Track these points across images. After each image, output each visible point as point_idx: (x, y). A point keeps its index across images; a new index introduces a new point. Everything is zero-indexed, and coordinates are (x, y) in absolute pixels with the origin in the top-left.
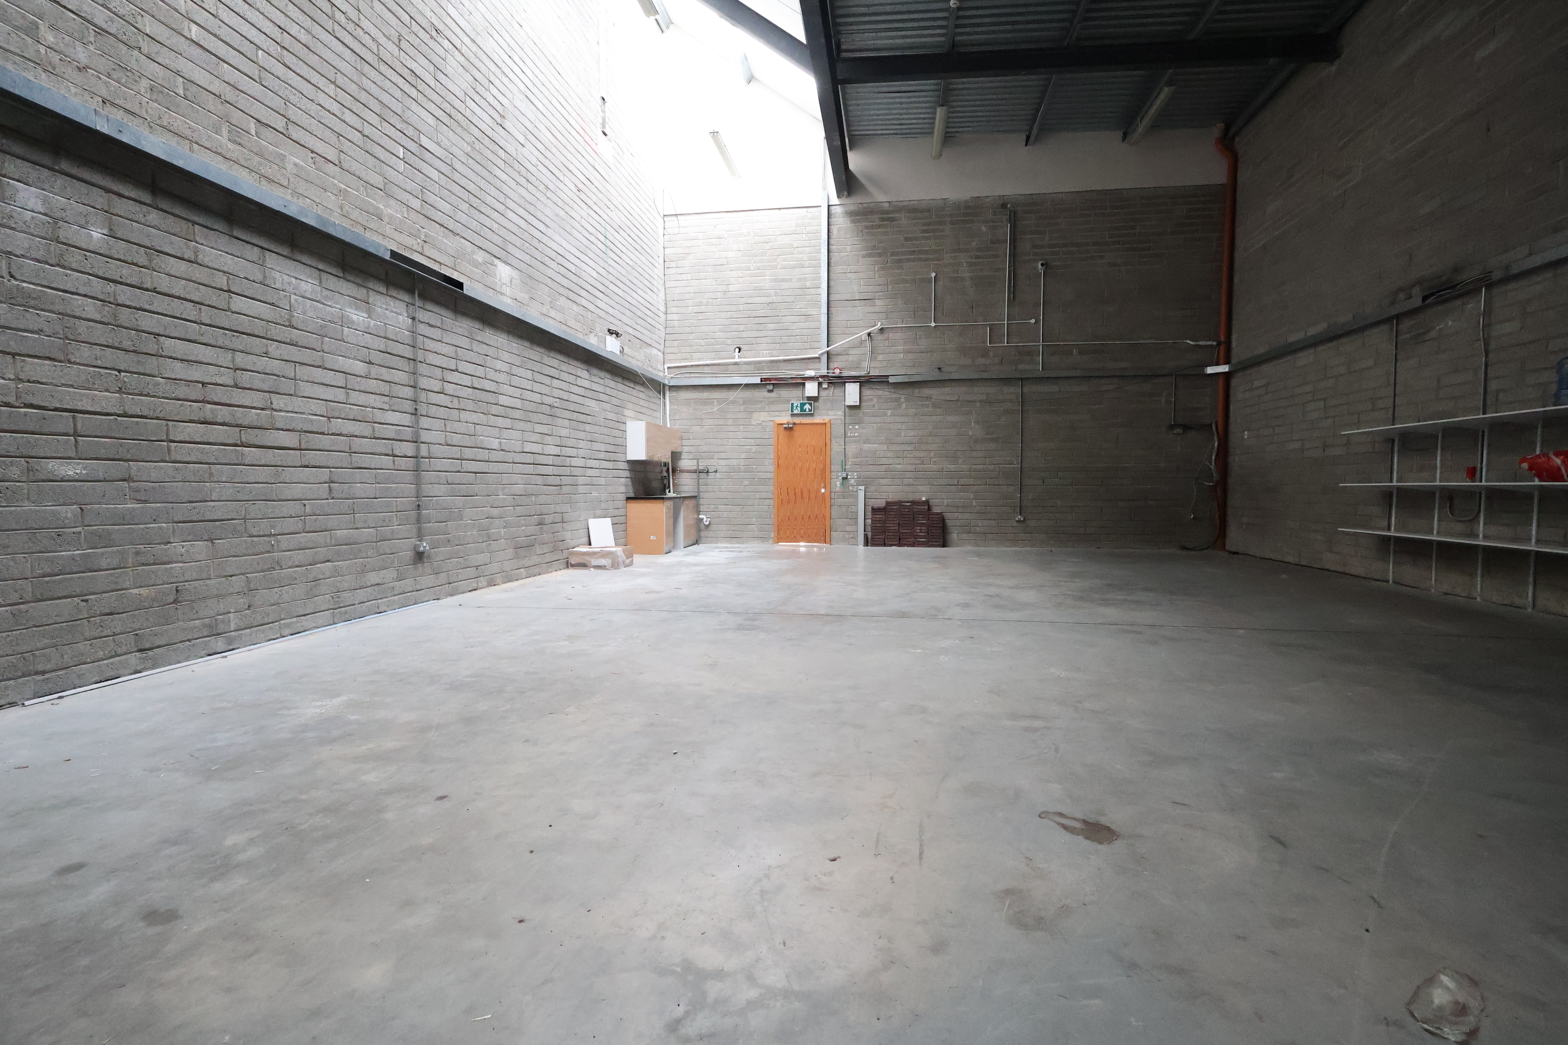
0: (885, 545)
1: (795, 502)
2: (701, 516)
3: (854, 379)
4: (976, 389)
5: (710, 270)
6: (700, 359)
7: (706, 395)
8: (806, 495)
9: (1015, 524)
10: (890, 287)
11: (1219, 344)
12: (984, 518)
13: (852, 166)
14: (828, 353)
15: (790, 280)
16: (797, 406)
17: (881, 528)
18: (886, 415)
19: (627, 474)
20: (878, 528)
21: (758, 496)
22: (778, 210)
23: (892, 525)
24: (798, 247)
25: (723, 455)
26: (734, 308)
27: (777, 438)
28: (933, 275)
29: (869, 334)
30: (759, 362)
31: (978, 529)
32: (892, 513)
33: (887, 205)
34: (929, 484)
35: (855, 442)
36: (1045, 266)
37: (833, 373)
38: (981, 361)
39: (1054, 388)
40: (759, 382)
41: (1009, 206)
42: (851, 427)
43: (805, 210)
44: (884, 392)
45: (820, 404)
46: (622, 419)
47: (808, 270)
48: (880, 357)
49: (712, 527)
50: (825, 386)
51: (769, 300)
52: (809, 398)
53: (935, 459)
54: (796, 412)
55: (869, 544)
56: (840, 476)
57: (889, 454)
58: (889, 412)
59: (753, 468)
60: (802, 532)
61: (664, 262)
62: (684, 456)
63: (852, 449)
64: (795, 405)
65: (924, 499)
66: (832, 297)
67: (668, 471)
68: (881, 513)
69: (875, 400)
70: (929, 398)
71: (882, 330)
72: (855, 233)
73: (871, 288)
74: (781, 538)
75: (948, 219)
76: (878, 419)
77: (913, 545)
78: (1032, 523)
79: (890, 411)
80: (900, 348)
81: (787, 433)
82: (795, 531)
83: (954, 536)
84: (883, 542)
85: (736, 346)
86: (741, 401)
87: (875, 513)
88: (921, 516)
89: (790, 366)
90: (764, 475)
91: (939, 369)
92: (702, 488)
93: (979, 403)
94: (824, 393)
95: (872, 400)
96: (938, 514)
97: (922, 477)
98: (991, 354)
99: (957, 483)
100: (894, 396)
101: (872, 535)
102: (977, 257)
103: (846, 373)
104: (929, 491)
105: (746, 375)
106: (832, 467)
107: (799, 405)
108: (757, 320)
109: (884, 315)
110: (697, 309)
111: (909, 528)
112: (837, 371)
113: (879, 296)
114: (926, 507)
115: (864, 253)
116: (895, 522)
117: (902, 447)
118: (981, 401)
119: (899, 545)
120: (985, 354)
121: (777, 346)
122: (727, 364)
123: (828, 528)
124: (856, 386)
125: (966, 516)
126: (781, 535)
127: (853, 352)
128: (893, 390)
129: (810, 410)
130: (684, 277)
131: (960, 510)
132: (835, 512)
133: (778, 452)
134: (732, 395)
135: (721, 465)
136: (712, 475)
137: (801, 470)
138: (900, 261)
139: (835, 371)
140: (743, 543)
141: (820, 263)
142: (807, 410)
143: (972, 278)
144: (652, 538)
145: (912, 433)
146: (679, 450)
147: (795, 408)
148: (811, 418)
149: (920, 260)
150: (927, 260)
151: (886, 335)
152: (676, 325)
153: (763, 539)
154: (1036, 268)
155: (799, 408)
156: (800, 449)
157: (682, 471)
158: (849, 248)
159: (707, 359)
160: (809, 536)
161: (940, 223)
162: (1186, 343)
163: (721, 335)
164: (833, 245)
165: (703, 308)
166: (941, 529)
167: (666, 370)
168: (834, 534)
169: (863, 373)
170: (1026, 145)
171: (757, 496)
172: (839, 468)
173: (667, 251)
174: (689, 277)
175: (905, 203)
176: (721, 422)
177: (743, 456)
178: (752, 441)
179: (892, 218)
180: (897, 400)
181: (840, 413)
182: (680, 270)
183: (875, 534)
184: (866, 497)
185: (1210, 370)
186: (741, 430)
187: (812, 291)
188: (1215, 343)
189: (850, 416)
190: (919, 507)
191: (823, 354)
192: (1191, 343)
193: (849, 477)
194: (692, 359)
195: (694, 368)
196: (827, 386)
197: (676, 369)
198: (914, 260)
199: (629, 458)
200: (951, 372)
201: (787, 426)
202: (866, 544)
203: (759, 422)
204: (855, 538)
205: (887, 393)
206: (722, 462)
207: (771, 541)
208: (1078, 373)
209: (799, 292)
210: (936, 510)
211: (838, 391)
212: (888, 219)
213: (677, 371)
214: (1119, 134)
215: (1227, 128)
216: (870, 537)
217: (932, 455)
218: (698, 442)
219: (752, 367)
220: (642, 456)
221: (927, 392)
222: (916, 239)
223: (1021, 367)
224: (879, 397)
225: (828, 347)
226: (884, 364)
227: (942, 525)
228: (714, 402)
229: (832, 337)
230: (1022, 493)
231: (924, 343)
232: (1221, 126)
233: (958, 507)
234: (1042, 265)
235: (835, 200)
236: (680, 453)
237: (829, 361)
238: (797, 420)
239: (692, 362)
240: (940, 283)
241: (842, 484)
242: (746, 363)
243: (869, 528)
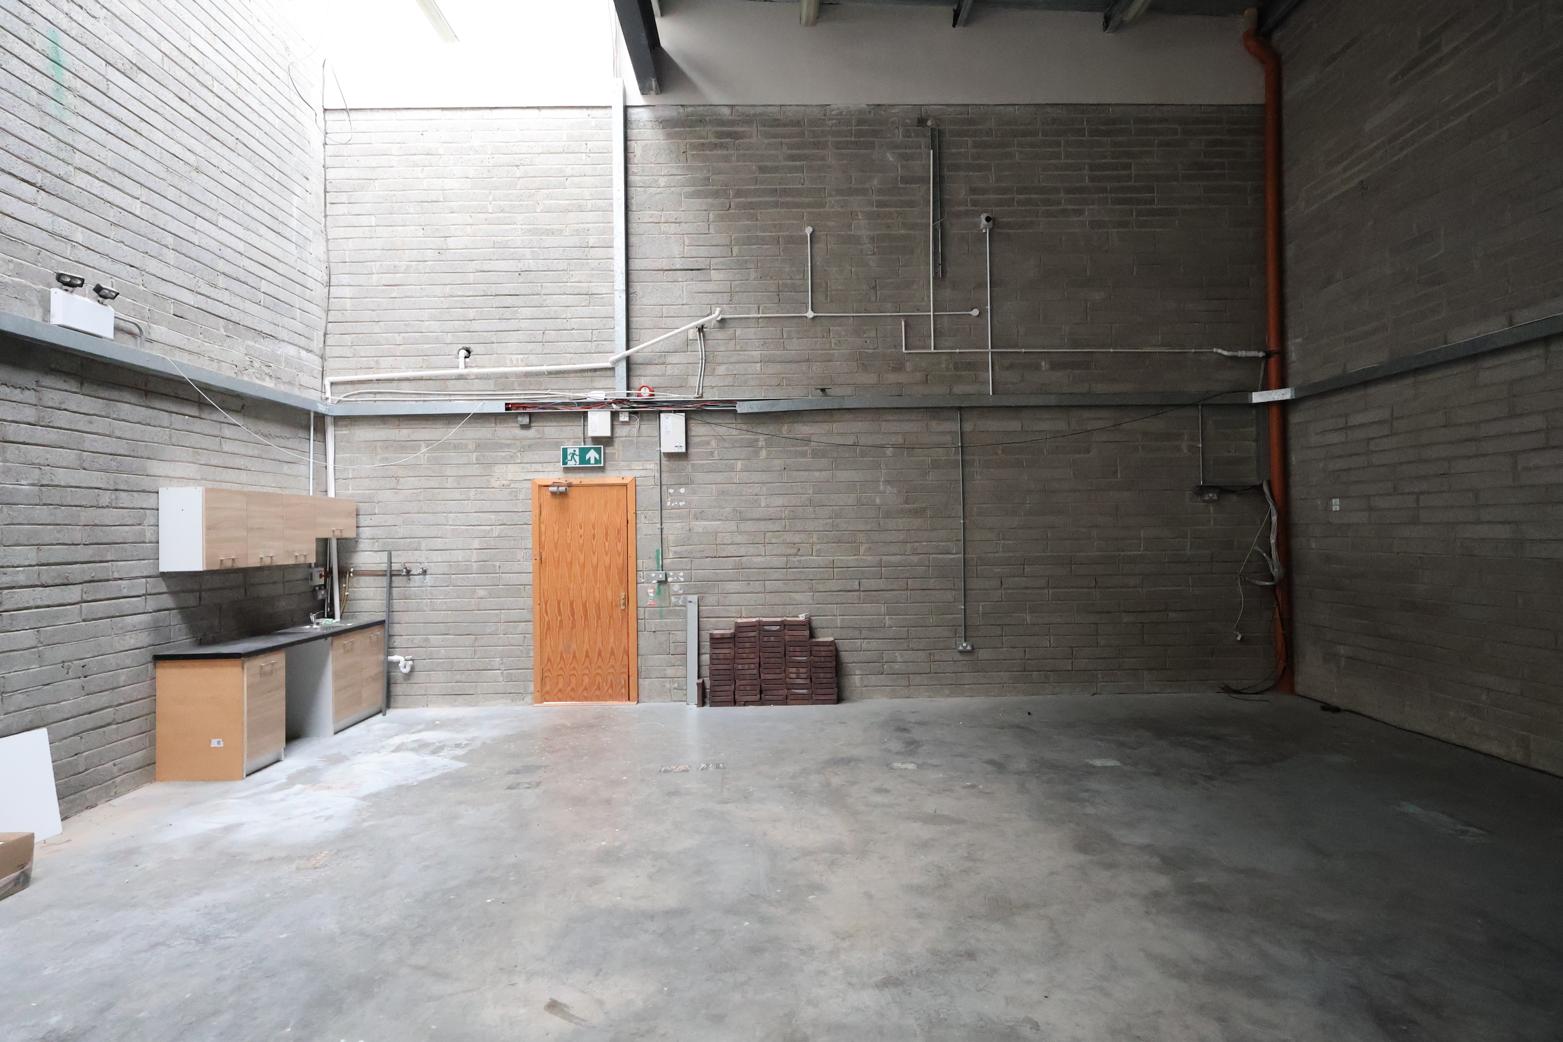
0: (735, 703)
1: (573, 626)
2: (394, 658)
3: (675, 407)
4: (885, 427)
5: (411, 210)
6: (393, 368)
7: (404, 433)
8: (592, 612)
9: (959, 657)
10: (736, 250)
11: (1268, 355)
12: (906, 648)
13: (665, 42)
14: (628, 359)
15: (560, 232)
16: (573, 454)
17: (728, 672)
18: (732, 469)
19: (167, 601)
20: (721, 672)
21: (504, 615)
22: (536, 111)
23: (746, 667)
24: (572, 176)
25: (438, 543)
26: (458, 278)
27: (537, 511)
28: (808, 230)
29: (701, 329)
30: (505, 376)
31: (896, 666)
32: (747, 645)
33: (726, 111)
34: (811, 590)
35: (679, 517)
36: (991, 223)
37: (639, 395)
38: (892, 378)
39: (1013, 425)
40: (502, 410)
41: (929, 123)
42: (671, 491)
43: (585, 112)
44: (727, 430)
45: (616, 450)
46: (146, 483)
47: (590, 216)
48: (721, 370)
49: (419, 677)
50: (624, 417)
51: (521, 266)
52: (597, 440)
53: (818, 547)
54: (571, 464)
55: (707, 700)
56: (653, 579)
57: (739, 539)
58: (739, 465)
59: (494, 566)
60: (586, 680)
61: (326, 192)
62: (364, 545)
63: (674, 529)
64: (570, 451)
65: (802, 617)
66: (635, 264)
67: (329, 574)
68: (726, 645)
69: (713, 443)
70: (807, 440)
71: (723, 322)
72: (674, 156)
73: (703, 251)
74: (548, 692)
75: (830, 139)
76: (719, 477)
77: (785, 701)
78: (983, 654)
79: (739, 463)
80: (756, 354)
81: (557, 501)
82: (573, 680)
83: (855, 680)
84: (731, 698)
85: (461, 346)
86: (472, 446)
87: (717, 646)
88: (798, 649)
89: (560, 382)
90: (514, 579)
91: (823, 390)
92: (397, 604)
93: (891, 449)
94: (621, 431)
95: (708, 443)
96: (825, 644)
97: (798, 576)
98: (908, 366)
99: (857, 588)
100: (750, 436)
101: (712, 686)
102: (880, 204)
103: (660, 397)
104: (811, 602)
105: (481, 397)
106: (640, 562)
107: (577, 452)
108: (499, 301)
109: (726, 297)
110: (387, 279)
111: (778, 671)
112: (645, 393)
113: (716, 264)
114: (807, 633)
115: (687, 189)
116: (752, 661)
117: (762, 526)
118: (894, 446)
119: (761, 702)
120: (899, 368)
121: (538, 347)
122: (445, 379)
123: (633, 672)
124: (680, 419)
125: (874, 644)
126: (548, 688)
127: (672, 359)
128: (744, 427)
129: (597, 461)
130: (364, 220)
131: (865, 633)
132: (646, 642)
133: (540, 537)
134: (453, 432)
135: (436, 561)
136: (416, 580)
137: (583, 566)
138: (751, 206)
139: (643, 390)
140: (476, 704)
141: (612, 205)
142: (592, 461)
143: (872, 239)
144: (214, 743)
145: (779, 501)
146: (350, 534)
147: (569, 457)
148: (600, 475)
149: (786, 205)
150: (798, 205)
151: (730, 331)
152: (348, 306)
153: (516, 695)
154: (976, 226)
155: (577, 458)
156: (581, 532)
157: (357, 574)
158: (662, 181)
159: (408, 368)
160: (599, 688)
161: (816, 145)
162: (1216, 353)
163: (435, 325)
164: (635, 174)
165: (398, 278)
166: (834, 670)
167: (328, 387)
168: (644, 683)
169: (691, 397)
170: (954, 26)
171: (503, 617)
172: (652, 564)
173: (331, 174)
174: (373, 220)
175: (759, 110)
176: (434, 483)
177: (476, 544)
178: (493, 516)
179: (736, 132)
180: (752, 444)
181: (653, 466)
182: (356, 209)
183: (716, 683)
184: (702, 614)
185: (1257, 397)
186: (472, 498)
187: (600, 252)
188: (1261, 354)
189: (671, 471)
190: (795, 633)
191: (618, 361)
192: (1225, 353)
193: (670, 579)
194: (379, 369)
195: (381, 385)
196: (627, 419)
197: (349, 387)
198: (776, 205)
199: (164, 567)
200: (843, 397)
201: (554, 489)
202: (702, 702)
203: (505, 483)
204: (682, 688)
205: (734, 432)
206: (436, 556)
207: (529, 699)
208: (1052, 401)
209: (576, 253)
210: (824, 637)
211: (647, 428)
212: (730, 135)
213: (351, 390)
214: (1098, 17)
215: (1261, 19)
216: (708, 685)
217: (815, 539)
218: (390, 520)
219: (491, 384)
220: (197, 564)
221: (804, 429)
222: (776, 169)
223: (959, 389)
224: (721, 439)
225: (628, 348)
226: (729, 380)
227: (834, 665)
228: (420, 446)
229: (635, 335)
230: (967, 604)
231: (796, 346)
232: (1250, 13)
233: (860, 629)
234: (988, 219)
235: (636, 97)
236: (355, 541)
237: (632, 373)
238: (575, 478)
239: (378, 373)
240: (820, 246)
241: (658, 593)
242: (480, 377)
243: (706, 671)
